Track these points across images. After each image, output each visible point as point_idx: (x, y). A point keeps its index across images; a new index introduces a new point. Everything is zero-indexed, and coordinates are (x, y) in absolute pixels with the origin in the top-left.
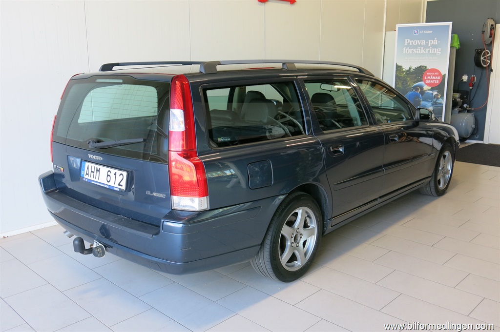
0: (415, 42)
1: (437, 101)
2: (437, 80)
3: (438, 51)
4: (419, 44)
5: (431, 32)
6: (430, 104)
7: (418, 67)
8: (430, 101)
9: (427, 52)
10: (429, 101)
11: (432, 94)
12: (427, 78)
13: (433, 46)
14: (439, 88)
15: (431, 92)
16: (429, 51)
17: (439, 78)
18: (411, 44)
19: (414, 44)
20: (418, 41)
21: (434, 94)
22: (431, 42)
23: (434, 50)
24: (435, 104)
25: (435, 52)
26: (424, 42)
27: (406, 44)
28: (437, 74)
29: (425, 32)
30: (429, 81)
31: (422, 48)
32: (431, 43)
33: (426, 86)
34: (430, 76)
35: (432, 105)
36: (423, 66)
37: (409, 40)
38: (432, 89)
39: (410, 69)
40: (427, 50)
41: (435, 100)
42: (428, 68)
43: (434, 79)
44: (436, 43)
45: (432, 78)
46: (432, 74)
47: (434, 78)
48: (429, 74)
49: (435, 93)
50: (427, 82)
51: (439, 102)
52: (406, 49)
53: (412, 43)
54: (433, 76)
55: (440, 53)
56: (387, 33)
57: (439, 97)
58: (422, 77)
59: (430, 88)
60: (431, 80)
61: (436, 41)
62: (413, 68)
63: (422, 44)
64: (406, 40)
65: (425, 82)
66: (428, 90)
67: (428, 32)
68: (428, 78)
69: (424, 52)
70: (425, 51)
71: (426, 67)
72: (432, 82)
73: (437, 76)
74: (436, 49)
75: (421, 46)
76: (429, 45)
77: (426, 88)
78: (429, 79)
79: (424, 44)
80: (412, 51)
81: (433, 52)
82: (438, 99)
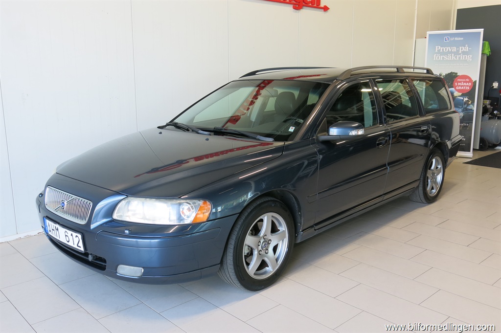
0: (446, 49)
1: (468, 108)
2: (467, 86)
3: (469, 58)
4: (450, 50)
5: (462, 39)
6: (460, 110)
7: (448, 74)
8: (461, 107)
9: (458, 59)
10: (459, 107)
11: (463, 100)
12: (457, 84)
13: (464, 53)
14: (470, 94)
15: (462, 98)
16: (460, 58)
17: (470, 84)
18: (441, 51)
19: (444, 50)
20: (449, 48)
21: (464, 101)
22: (462, 48)
23: (465, 57)
24: (465, 110)
25: (466, 59)
26: (454, 49)
27: (437, 51)
28: (468, 80)
29: (456, 39)
30: (460, 88)
31: (453, 55)
32: (462, 50)
33: (457, 92)
34: (461, 82)
35: (463, 111)
36: (453, 73)
37: (440, 47)
38: (463, 95)
39: (440, 75)
40: (458, 56)
41: (465, 106)
42: (458, 74)
43: (465, 86)
44: (467, 50)
45: (462, 84)
46: (463, 80)
47: (465, 84)
48: (460, 80)
49: (466, 99)
50: (457, 88)
51: (470, 108)
52: (436, 56)
53: (443, 49)
54: (464, 82)
55: (471, 59)
56: (418, 40)
57: (470, 103)
58: (452, 83)
59: (460, 94)
60: (462, 86)
61: (467, 48)
62: (444, 74)
63: (453, 50)
64: (437, 47)
65: (455, 89)
66: (459, 96)
67: (459, 39)
68: (459, 84)
69: (455, 59)
70: (456, 57)
71: (456, 73)
72: (462, 88)
73: (468, 82)
74: (466, 56)
75: (451, 52)
76: (460, 52)
77: (456, 94)
78: (459, 86)
79: (455, 51)
80: (443, 58)
81: (464, 59)
82: (468, 105)
